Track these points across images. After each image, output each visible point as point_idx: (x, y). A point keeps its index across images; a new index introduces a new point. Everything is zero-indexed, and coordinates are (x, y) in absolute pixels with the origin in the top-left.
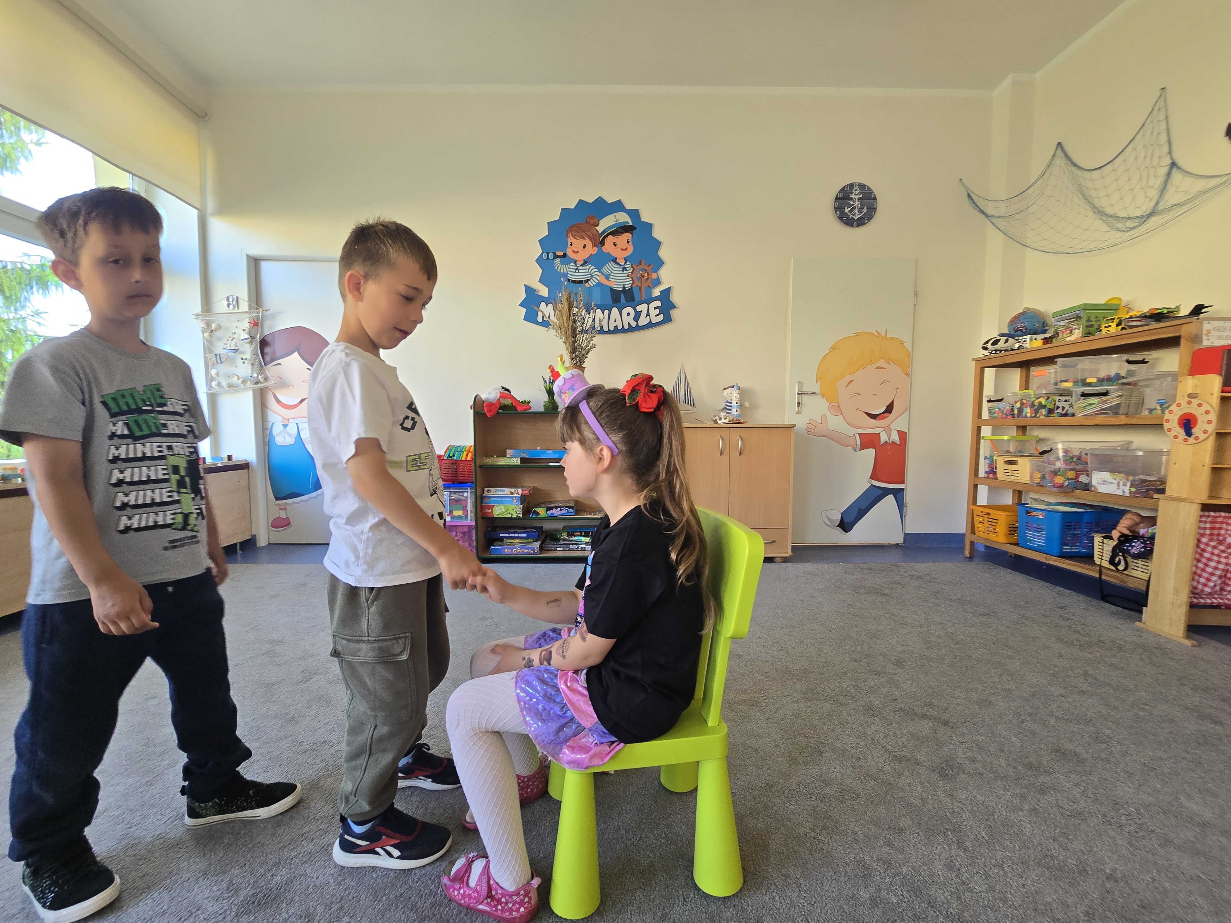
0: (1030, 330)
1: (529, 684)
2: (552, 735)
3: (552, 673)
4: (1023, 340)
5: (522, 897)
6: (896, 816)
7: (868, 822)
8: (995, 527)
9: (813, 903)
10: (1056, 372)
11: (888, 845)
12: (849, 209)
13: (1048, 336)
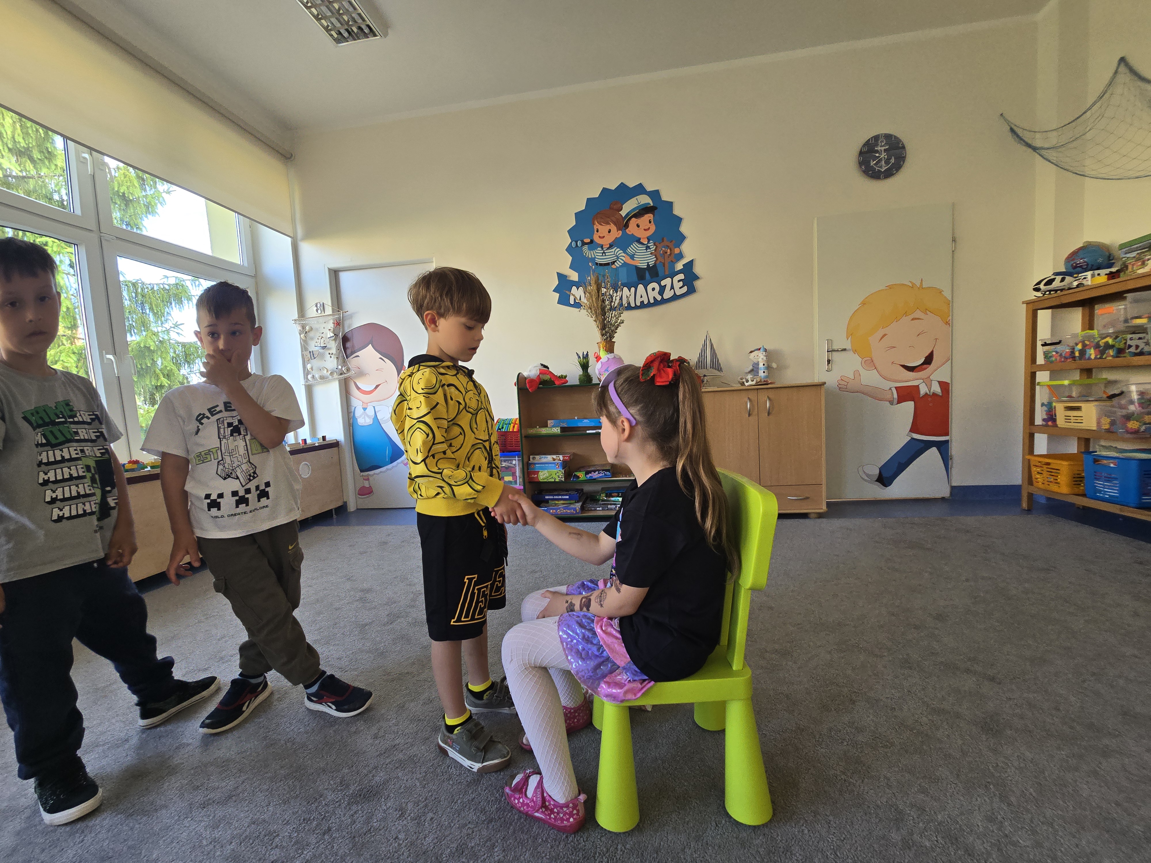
0: (1092, 265)
1: (569, 627)
2: (591, 672)
3: (589, 618)
4: (1083, 277)
5: (571, 809)
6: (932, 766)
7: (902, 769)
8: (1056, 478)
9: (842, 839)
10: (1125, 309)
11: (923, 793)
12: (875, 162)
13: (1114, 270)
